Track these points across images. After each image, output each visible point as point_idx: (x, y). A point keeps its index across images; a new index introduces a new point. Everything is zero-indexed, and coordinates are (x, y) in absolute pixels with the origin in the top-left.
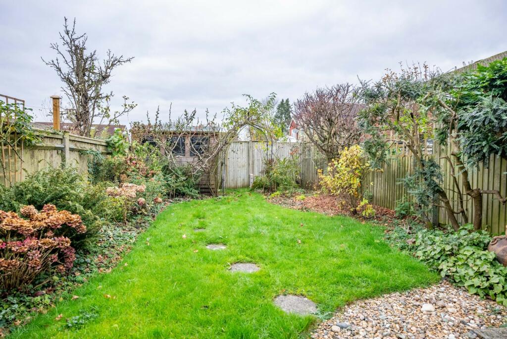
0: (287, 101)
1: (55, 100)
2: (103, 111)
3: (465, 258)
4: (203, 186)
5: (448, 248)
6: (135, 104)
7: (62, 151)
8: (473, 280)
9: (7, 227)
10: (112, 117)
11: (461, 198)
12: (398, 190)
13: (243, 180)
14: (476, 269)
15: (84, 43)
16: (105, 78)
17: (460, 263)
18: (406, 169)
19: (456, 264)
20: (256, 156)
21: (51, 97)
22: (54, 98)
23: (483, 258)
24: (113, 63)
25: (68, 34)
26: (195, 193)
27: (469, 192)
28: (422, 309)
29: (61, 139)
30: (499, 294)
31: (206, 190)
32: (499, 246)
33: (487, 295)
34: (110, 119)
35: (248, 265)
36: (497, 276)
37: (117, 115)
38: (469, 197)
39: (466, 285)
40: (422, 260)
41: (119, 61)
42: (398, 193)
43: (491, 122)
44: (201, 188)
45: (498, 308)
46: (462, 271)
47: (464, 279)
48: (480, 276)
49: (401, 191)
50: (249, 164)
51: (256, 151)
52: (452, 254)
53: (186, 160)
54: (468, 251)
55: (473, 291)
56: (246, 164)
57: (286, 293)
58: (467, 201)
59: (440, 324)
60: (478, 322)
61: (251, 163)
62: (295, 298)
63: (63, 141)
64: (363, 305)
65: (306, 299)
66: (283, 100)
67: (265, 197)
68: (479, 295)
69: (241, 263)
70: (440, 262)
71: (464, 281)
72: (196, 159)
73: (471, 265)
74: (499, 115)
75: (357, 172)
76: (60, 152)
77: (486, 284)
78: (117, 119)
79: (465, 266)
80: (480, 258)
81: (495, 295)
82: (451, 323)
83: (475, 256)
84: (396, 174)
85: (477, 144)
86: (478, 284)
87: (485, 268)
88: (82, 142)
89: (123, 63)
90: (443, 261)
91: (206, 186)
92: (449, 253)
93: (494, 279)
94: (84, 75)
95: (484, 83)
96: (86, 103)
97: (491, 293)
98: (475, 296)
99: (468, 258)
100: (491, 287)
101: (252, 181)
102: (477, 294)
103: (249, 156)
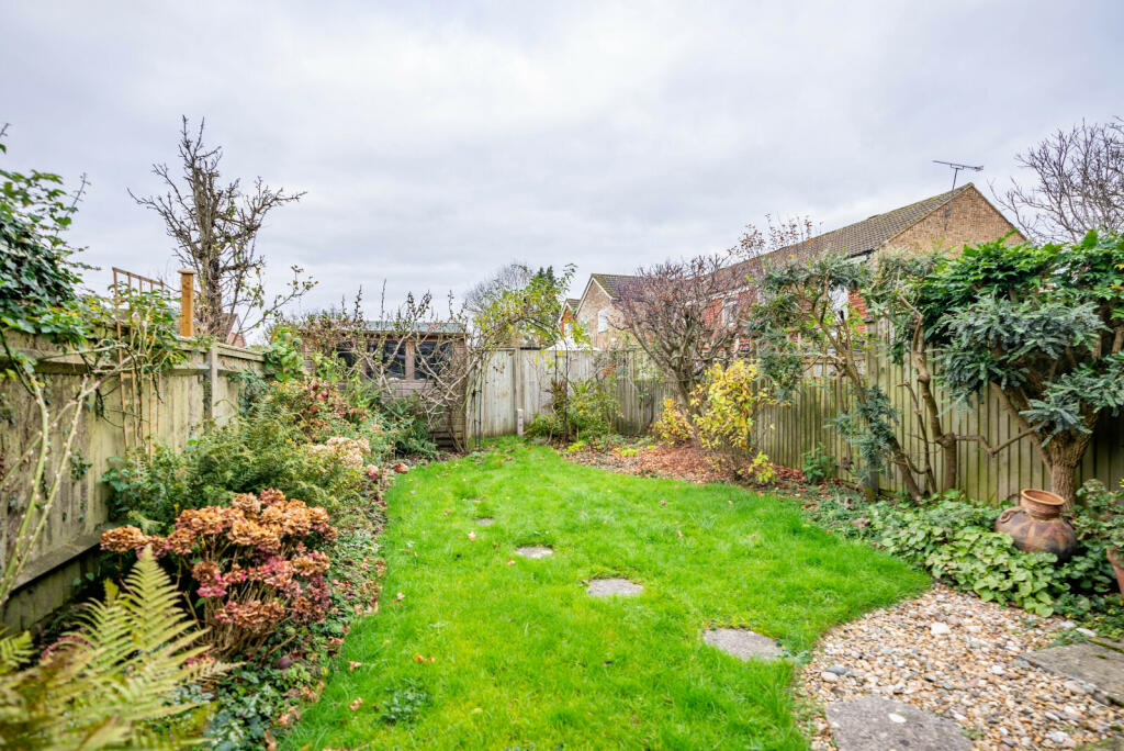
0: (550, 270)
1: (186, 277)
2: (249, 294)
3: (968, 545)
4: (441, 435)
5: (937, 531)
6: (313, 281)
7: (205, 376)
8: (986, 579)
9: (242, 539)
10: (268, 305)
11: (927, 449)
12: (803, 435)
13: (505, 420)
14: (988, 561)
15: (214, 164)
16: (250, 229)
17: (961, 553)
18: (818, 400)
19: (955, 555)
20: (527, 376)
21: (179, 272)
22: (184, 274)
23: (995, 543)
24: (266, 202)
25: (188, 147)
26: (430, 449)
27: (939, 438)
28: (932, 632)
29: (204, 354)
30: (1027, 597)
31: (449, 443)
32: (1014, 523)
33: (1009, 600)
34: (264, 310)
35: (615, 582)
36: (1022, 570)
37: (280, 301)
38: (939, 446)
39: (976, 587)
40: (893, 554)
41: (276, 199)
42: (803, 439)
43: (998, 336)
44: (437, 439)
45: (1032, 618)
46: (966, 567)
47: (972, 578)
48: (994, 573)
49: (808, 438)
50: (515, 391)
51: (527, 367)
52: (946, 541)
53: (407, 387)
54: (971, 534)
55: (988, 596)
56: (510, 391)
57: (714, 626)
58: (935, 452)
59: (970, 652)
60: (1019, 643)
61: (518, 388)
62: (732, 632)
63: (208, 356)
64: (842, 634)
65: (752, 633)
66: (542, 270)
67: (558, 452)
68: (997, 602)
69: (600, 578)
70: (926, 554)
71: (972, 582)
72: (431, 383)
73: (979, 556)
74: (1009, 326)
75: (747, 406)
76: (202, 378)
77: (1008, 584)
78: (279, 309)
79: (968, 559)
80: (990, 544)
81: (1022, 598)
82: (985, 650)
83: (983, 541)
84: (799, 409)
85: (970, 366)
86: (996, 585)
87: (1002, 559)
88: (232, 357)
89: (284, 202)
90: (931, 552)
91: (447, 435)
92: (940, 539)
93: (1019, 575)
94: (213, 224)
95: (977, 274)
96: (216, 278)
97: (1016, 596)
98: (992, 604)
99: (973, 545)
100: (1015, 588)
101: (520, 421)
102: (994, 601)
103: (514, 375)
